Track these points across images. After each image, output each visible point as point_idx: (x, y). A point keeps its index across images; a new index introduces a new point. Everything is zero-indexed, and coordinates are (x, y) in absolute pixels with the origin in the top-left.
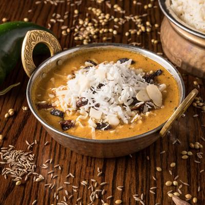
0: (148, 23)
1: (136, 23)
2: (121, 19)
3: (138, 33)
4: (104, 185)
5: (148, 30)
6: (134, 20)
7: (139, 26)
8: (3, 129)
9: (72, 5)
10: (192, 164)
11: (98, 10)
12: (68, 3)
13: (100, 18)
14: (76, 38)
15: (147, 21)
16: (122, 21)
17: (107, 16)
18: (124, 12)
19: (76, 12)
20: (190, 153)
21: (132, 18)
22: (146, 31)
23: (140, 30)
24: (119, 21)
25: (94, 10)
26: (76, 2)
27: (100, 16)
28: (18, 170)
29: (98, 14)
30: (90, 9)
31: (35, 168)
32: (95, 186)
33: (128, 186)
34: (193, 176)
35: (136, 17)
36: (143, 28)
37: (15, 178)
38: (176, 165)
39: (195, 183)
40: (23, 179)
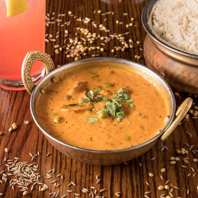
0: (130, 41)
1: (120, 41)
2: (106, 37)
3: (123, 50)
4: (103, 192)
5: (131, 47)
6: (118, 38)
7: (123, 43)
8: (8, 142)
9: (62, 26)
10: (180, 169)
11: (85, 30)
12: (59, 24)
13: (88, 37)
14: (68, 56)
15: (129, 39)
16: (107, 39)
17: (94, 35)
18: (109, 31)
19: (66, 32)
20: (178, 159)
21: (116, 36)
22: (129, 48)
23: (124, 47)
24: (105, 39)
25: (82, 29)
26: (66, 23)
27: (88, 35)
28: (24, 181)
29: (86, 34)
30: (78, 29)
31: (39, 178)
32: (95, 192)
33: (125, 191)
34: (181, 180)
35: (120, 35)
36: (126, 45)
37: (21, 188)
38: (166, 170)
39: (184, 186)
40: (30, 189)
